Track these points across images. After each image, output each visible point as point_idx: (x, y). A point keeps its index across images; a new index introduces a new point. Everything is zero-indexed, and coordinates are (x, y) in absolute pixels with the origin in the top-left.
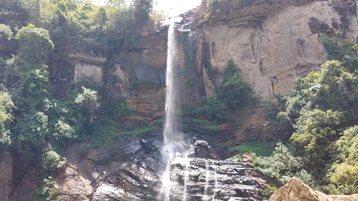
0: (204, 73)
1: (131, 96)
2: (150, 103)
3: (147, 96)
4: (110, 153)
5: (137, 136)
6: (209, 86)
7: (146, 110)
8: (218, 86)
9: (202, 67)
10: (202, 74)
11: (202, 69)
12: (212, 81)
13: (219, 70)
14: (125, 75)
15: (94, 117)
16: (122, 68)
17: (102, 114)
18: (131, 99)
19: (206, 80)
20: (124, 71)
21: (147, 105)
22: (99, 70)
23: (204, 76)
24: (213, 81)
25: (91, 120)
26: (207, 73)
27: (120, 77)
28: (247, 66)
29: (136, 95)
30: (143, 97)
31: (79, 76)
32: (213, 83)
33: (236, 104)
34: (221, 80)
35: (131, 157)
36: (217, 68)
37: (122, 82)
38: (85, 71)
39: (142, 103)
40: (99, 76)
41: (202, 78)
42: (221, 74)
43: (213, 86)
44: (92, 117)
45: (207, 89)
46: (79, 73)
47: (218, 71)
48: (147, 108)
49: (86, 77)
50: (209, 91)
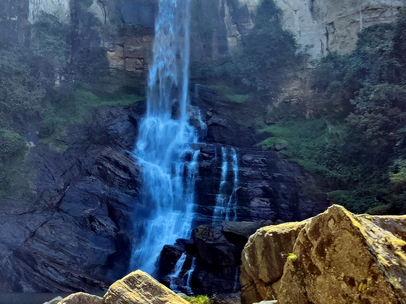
0: (227, 12)
1: (114, 47)
2: (143, 58)
3: (138, 48)
4: (87, 133)
5: (125, 108)
6: (233, 34)
7: (137, 69)
8: (247, 34)
9: (223, 4)
10: (223, 15)
11: (223, 7)
12: (237, 26)
13: (249, 8)
14: (105, 13)
15: (61, 77)
16: (101, 2)
17: (73, 74)
18: (114, 51)
19: (229, 24)
20: (104, 5)
21: (139, 61)
23: (226, 18)
24: (239, 27)
25: (57, 83)
26: (231, 14)
27: (97, 16)
28: (292, 4)
29: (122, 46)
30: (133, 48)
31: (35, 13)
32: (239, 30)
33: (272, 64)
34: (251, 25)
35: (117, 139)
36: (246, 5)
37: (101, 25)
38: (44, 6)
39: (131, 58)
40: (66, 14)
41: (223, 21)
42: (252, 15)
43: (238, 35)
44: (58, 77)
45: (229, 39)
46: (36, 8)
47: (248, 11)
48: (137, 67)
49: (47, 15)
50: (232, 42)
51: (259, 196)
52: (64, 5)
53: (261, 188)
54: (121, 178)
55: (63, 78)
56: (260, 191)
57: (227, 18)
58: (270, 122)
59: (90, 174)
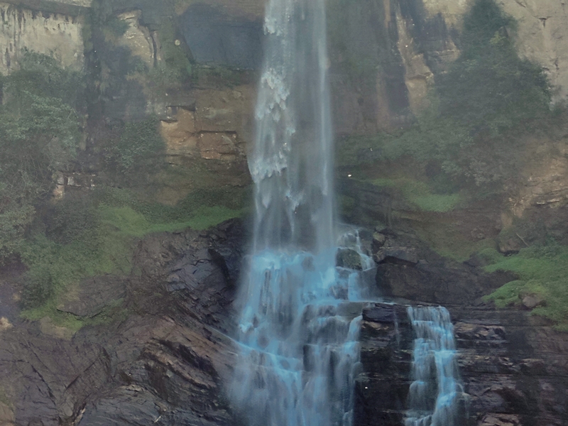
0: (402, 31)
1: (175, 111)
2: (235, 132)
3: (225, 111)
4: (122, 292)
5: (200, 236)
6: (417, 73)
7: (224, 154)
8: (445, 72)
9: (393, 15)
10: (395, 37)
11: (394, 21)
12: (425, 57)
13: (447, 20)
14: (155, 46)
15: (66, 181)
16: (145, 25)
17: (90, 172)
18: (176, 121)
19: (408, 53)
20: (151, 31)
21: (226, 138)
22: (73, 31)
23: (400, 42)
24: (430, 58)
25: (59, 191)
26: (411, 33)
27: (138, 53)
28: (534, 7)
29: (192, 109)
30: (213, 112)
31: (12, 54)
32: (429, 64)
33: (502, 129)
34: (454, 53)
35: (186, 300)
36: (440, 15)
37: (146, 69)
38: (29, 39)
39: (210, 132)
40: (75, 51)
41: (396, 48)
42: (454, 33)
43: (428, 74)
44: (61, 180)
45: (410, 84)
46: (13, 43)
47: (445, 26)
48: (225, 149)
49: (35, 57)
50: (416, 89)
51: (495, 410)
52: (70, 35)
53: (498, 392)
54: (196, 385)
55: (70, 182)
56: (496, 400)
57: (404, 42)
58: (509, 249)
59: (128, 381)
